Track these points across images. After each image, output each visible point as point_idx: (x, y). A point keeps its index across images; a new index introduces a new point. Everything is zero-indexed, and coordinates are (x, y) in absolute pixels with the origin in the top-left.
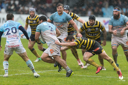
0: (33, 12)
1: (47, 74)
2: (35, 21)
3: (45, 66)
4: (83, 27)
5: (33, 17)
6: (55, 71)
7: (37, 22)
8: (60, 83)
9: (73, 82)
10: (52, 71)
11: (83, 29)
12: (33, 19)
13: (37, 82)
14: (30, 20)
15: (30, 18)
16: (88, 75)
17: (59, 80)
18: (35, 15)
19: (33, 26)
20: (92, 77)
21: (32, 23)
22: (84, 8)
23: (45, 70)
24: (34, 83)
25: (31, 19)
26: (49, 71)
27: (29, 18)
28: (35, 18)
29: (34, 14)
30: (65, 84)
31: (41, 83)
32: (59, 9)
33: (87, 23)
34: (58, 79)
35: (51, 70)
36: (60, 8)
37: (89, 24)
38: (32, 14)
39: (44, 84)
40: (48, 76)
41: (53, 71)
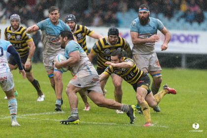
0: (17, 21)
1: (29, 120)
2: (18, 37)
3: (26, 107)
4: (98, 48)
5: (15, 29)
6: (41, 115)
7: (22, 38)
8: (49, 134)
9: (71, 133)
10: (37, 116)
11: (97, 50)
12: (16, 32)
13: (11, 133)
14: (11, 34)
15: (10, 29)
16: (94, 122)
17: (48, 130)
18: (20, 26)
19: (16, 44)
20: (101, 125)
21: (14, 40)
22: (87, 13)
23: (25, 113)
24: (7, 135)
25: (13, 32)
26: (31, 115)
27: (8, 31)
28: (19, 31)
29: (19, 24)
30: (57, 137)
31: (18, 134)
32: (54, 16)
33: (104, 40)
34: (47, 127)
35: (34, 113)
36: (56, 14)
37: (107, 42)
38: (15, 25)
39: (23, 135)
40: (29, 123)
41: (38, 114)
